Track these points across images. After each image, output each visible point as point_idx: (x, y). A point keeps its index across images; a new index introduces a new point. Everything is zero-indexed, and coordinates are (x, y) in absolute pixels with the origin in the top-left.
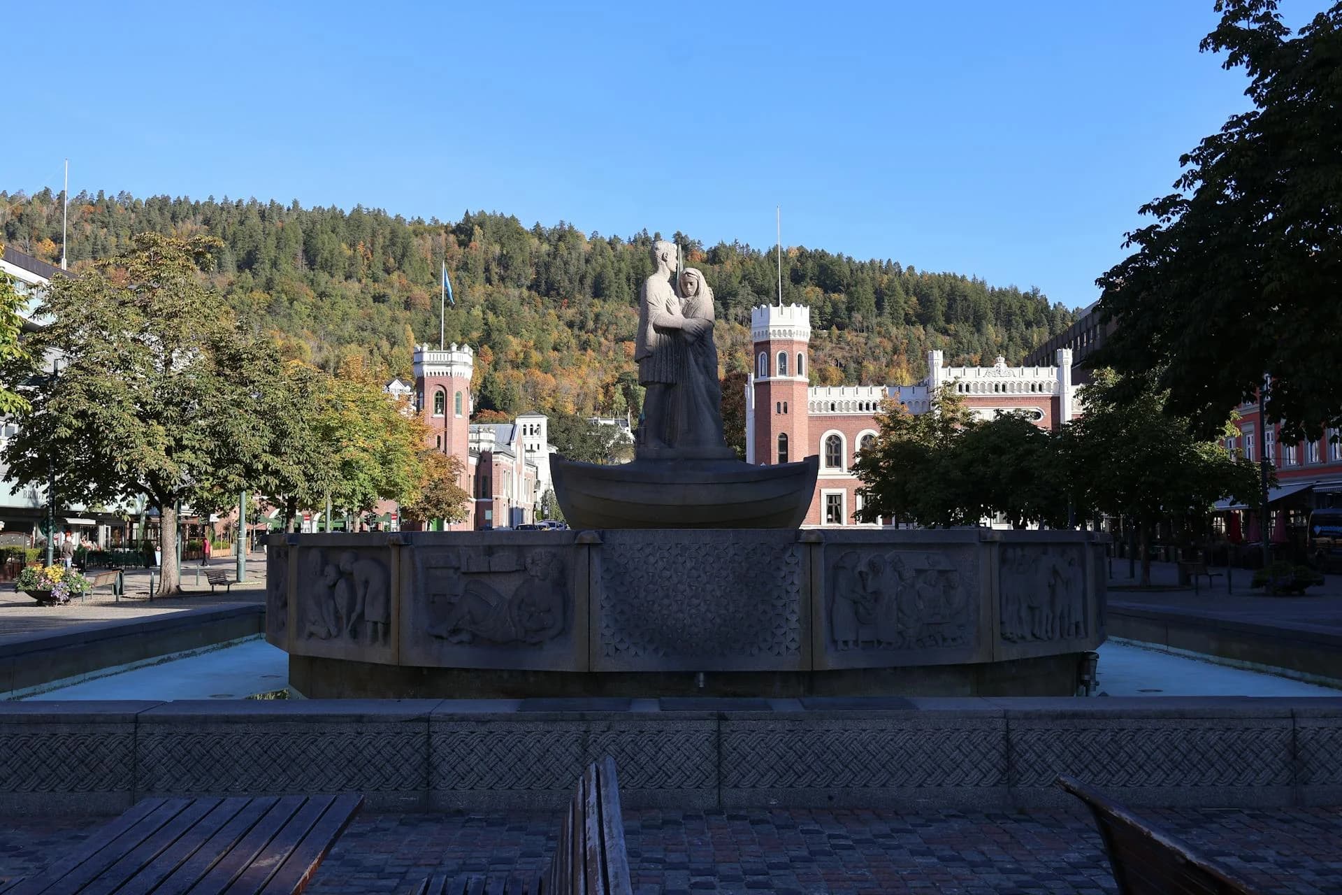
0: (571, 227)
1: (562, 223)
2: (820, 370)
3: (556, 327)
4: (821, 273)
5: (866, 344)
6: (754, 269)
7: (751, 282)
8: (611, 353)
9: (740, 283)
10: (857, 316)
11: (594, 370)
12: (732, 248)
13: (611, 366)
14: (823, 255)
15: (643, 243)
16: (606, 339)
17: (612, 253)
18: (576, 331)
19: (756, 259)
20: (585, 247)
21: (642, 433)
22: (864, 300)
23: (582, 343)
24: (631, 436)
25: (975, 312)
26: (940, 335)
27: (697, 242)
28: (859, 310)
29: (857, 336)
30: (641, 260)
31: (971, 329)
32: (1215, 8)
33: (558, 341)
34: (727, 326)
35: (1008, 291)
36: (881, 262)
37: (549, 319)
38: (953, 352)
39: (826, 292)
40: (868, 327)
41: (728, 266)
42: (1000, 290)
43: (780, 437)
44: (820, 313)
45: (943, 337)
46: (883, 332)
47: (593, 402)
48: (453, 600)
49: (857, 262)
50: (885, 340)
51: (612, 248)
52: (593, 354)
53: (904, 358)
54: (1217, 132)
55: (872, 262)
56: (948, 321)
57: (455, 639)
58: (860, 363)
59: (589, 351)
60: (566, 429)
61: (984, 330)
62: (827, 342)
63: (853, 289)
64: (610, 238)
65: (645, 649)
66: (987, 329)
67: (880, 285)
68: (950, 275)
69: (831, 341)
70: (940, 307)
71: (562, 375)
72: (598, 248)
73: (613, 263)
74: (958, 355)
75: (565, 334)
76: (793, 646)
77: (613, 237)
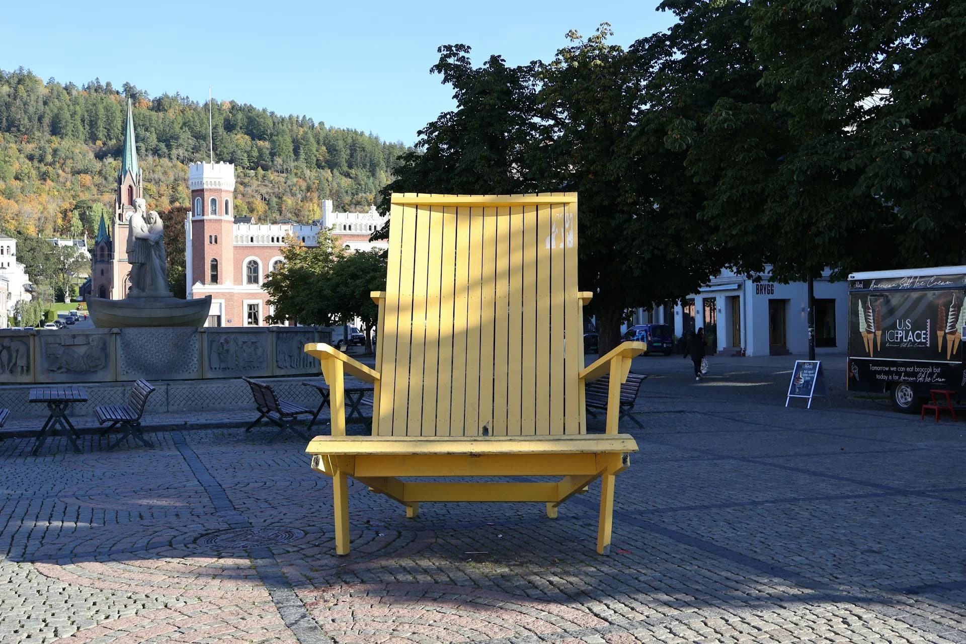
0: (29, 73)
1: (21, 69)
2: (249, 203)
3: (18, 159)
4: (249, 124)
5: (285, 183)
6: (193, 118)
7: (190, 128)
8: (68, 184)
9: (181, 128)
10: (278, 160)
11: (53, 197)
12: (174, 99)
13: (69, 195)
14: (250, 109)
15: (96, 90)
16: (64, 171)
17: (68, 97)
18: (36, 163)
19: (195, 109)
20: (43, 91)
21: (99, 253)
22: (284, 147)
23: (41, 174)
24: (89, 255)
25: (371, 161)
26: (344, 178)
27: (143, 91)
28: (279, 155)
29: (278, 176)
30: (94, 105)
31: (368, 174)
32: (438, 51)
33: (20, 171)
34: (170, 164)
35: (396, 146)
36: (297, 117)
37: (10, 152)
38: (354, 191)
39: (253, 139)
40: (287, 169)
41: (171, 114)
42: (390, 144)
43: (212, 261)
44: (248, 156)
45: (346, 179)
46: (299, 173)
47: (53, 224)
48: (59, 356)
49: (279, 116)
50: (301, 180)
51: (68, 93)
52: (52, 184)
53: (315, 195)
54: (435, 120)
55: (290, 117)
56: (350, 166)
57: (60, 371)
58: (280, 198)
59: (49, 181)
60: (31, 249)
61: (377, 175)
62: (254, 180)
63: (275, 138)
64: (66, 84)
65: (138, 372)
66: (381, 174)
67: (297, 136)
68: (352, 131)
69: (257, 180)
70: (344, 155)
71: (24, 201)
72: (55, 93)
73: (69, 106)
74: (357, 194)
75: (26, 166)
76: (195, 370)
77: (68, 83)
